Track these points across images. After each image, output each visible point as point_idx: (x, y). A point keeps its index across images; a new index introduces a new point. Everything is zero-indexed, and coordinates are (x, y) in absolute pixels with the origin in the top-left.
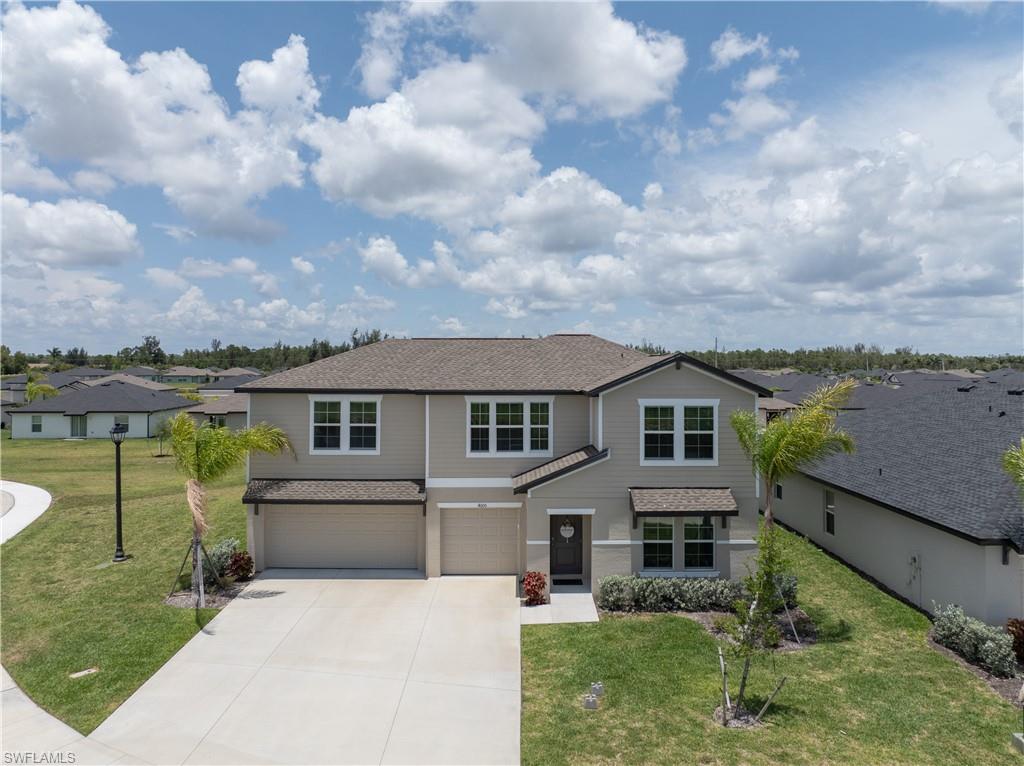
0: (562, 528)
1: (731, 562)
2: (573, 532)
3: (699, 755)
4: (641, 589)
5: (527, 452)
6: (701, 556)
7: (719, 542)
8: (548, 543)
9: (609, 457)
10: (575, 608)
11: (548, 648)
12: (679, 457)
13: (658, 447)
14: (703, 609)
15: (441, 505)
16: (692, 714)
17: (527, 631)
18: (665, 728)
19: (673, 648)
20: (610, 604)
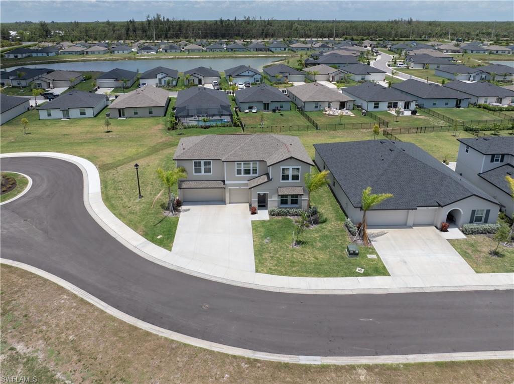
1: (302, 204)
3: (287, 253)
4: (279, 211)
5: (252, 175)
6: (295, 202)
7: (299, 199)
8: (257, 200)
9: (273, 180)
10: (263, 215)
11: (258, 227)
12: (290, 180)
13: (285, 177)
14: (294, 215)
15: (229, 188)
16: (287, 244)
17: (253, 222)
18: (281, 248)
19: (285, 227)
20: (272, 214)
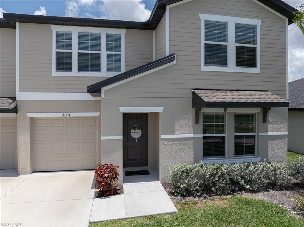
0: (132, 131)
1: (269, 150)
2: (141, 133)
4: (212, 175)
7: (260, 134)
8: (121, 138)
9: (175, 62)
12: (231, 65)
13: (215, 56)
15: (30, 115)
